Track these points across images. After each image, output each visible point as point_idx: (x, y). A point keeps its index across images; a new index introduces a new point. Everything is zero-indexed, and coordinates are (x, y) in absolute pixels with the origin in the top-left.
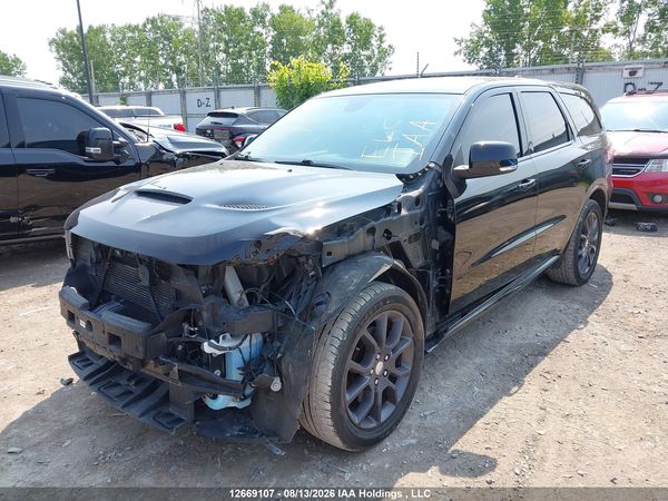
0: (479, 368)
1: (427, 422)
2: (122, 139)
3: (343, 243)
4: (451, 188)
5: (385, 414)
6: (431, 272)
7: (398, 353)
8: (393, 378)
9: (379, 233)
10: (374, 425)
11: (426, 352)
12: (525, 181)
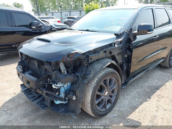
0: (138, 92)
1: (121, 109)
2: (41, 24)
3: (96, 55)
4: (132, 38)
5: (108, 107)
6: (124, 64)
7: (112, 89)
8: (111, 96)
9: (108, 52)
10: (104, 110)
11: (122, 88)
12: (155, 36)
